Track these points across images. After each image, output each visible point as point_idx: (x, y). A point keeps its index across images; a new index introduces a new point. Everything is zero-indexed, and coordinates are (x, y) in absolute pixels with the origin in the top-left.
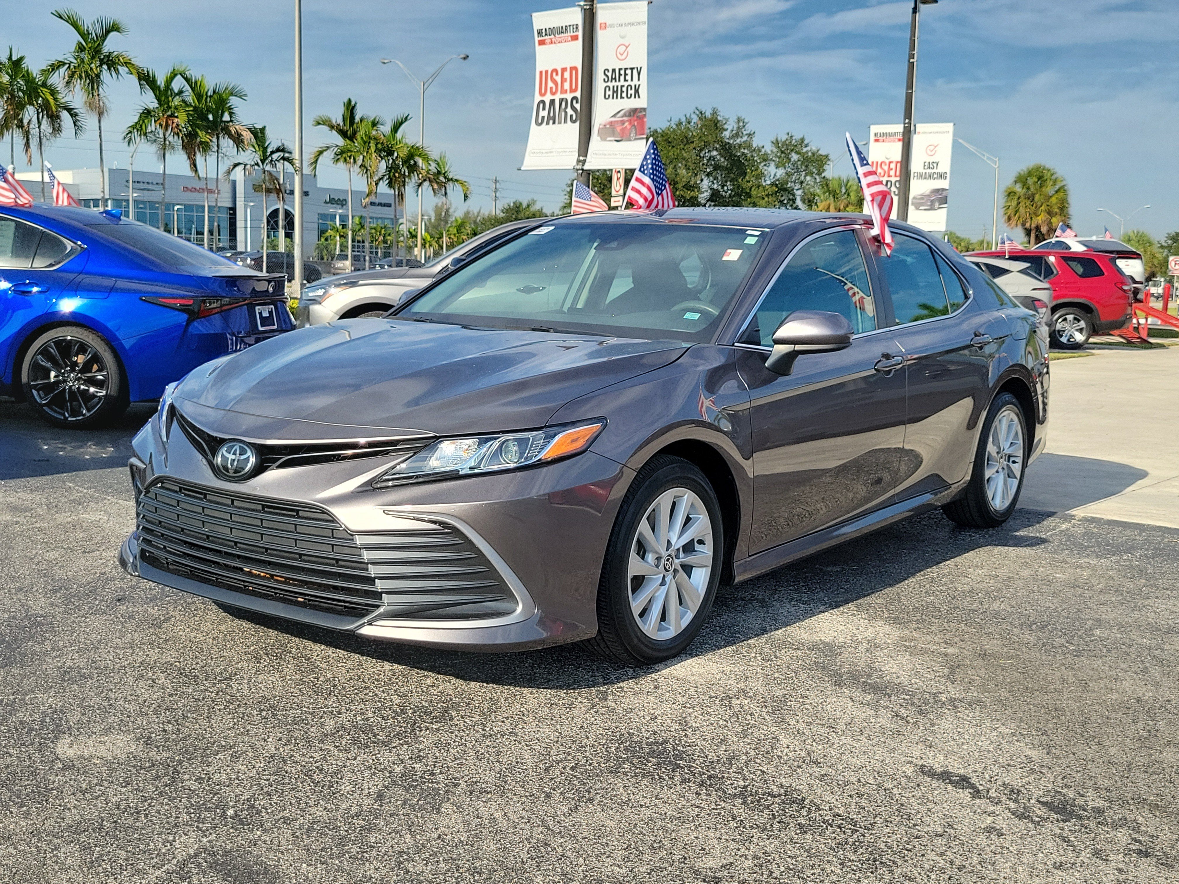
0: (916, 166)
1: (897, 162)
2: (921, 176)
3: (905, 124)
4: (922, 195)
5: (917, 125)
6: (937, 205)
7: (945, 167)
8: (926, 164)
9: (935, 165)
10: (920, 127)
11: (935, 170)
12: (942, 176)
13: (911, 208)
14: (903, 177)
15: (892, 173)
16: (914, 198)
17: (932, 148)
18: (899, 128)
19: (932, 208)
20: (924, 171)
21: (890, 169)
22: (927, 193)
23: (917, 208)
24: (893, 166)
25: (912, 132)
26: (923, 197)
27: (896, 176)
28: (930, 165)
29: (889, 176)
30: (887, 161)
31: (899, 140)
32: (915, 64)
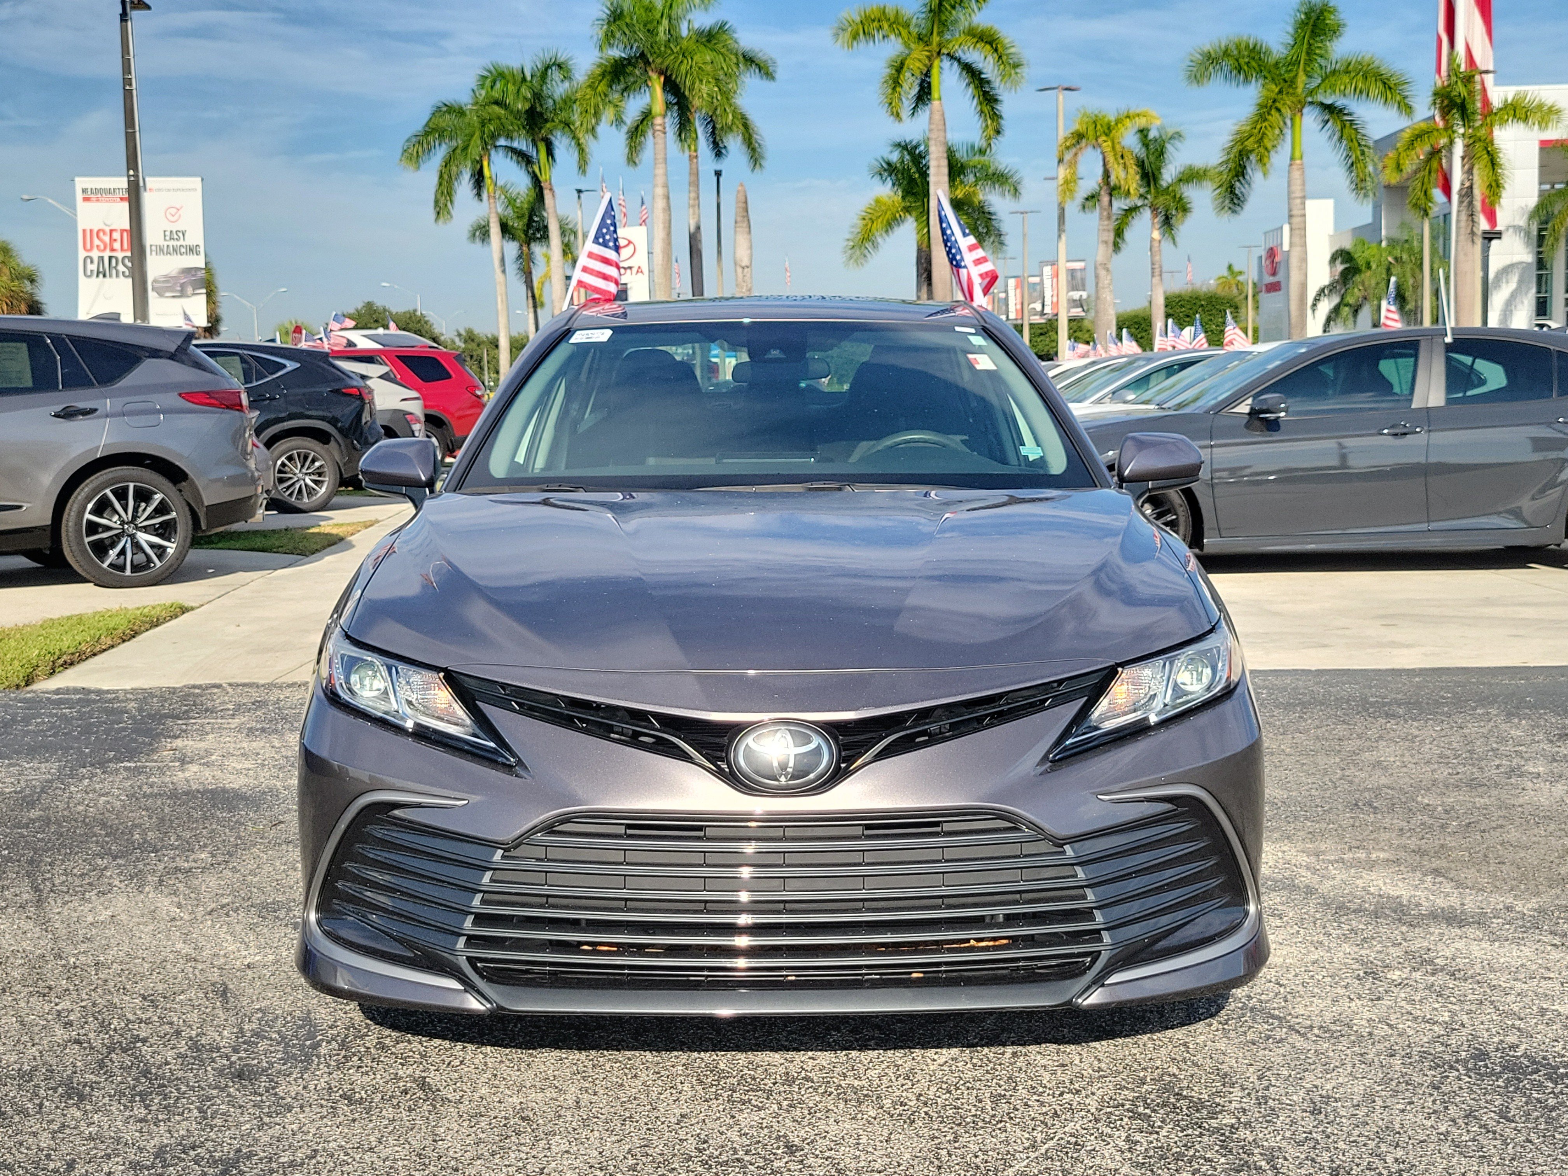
0: (152, 236)
1: (122, 231)
2: (160, 250)
3: (129, 176)
4: (166, 276)
5: (147, 179)
6: (190, 290)
7: (195, 237)
8: (168, 233)
9: (181, 235)
10: (152, 182)
11: (181, 242)
12: (192, 250)
13: (152, 295)
14: (135, 251)
15: (117, 245)
16: (155, 281)
17: (173, 211)
18: (122, 183)
19: (183, 294)
20: (166, 243)
21: (112, 240)
22: (174, 274)
23: (161, 295)
24: (117, 235)
25: (142, 190)
26: (168, 278)
27: (122, 249)
28: (172, 235)
29: (112, 250)
30: (107, 230)
31: (122, 199)
32: (134, 92)
